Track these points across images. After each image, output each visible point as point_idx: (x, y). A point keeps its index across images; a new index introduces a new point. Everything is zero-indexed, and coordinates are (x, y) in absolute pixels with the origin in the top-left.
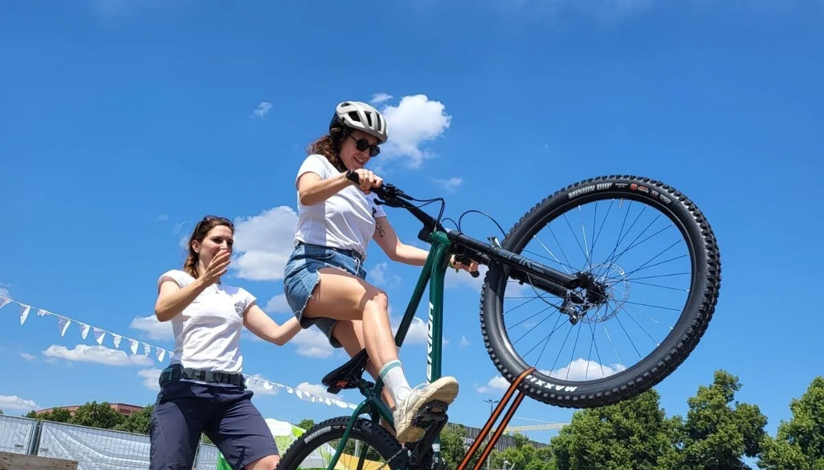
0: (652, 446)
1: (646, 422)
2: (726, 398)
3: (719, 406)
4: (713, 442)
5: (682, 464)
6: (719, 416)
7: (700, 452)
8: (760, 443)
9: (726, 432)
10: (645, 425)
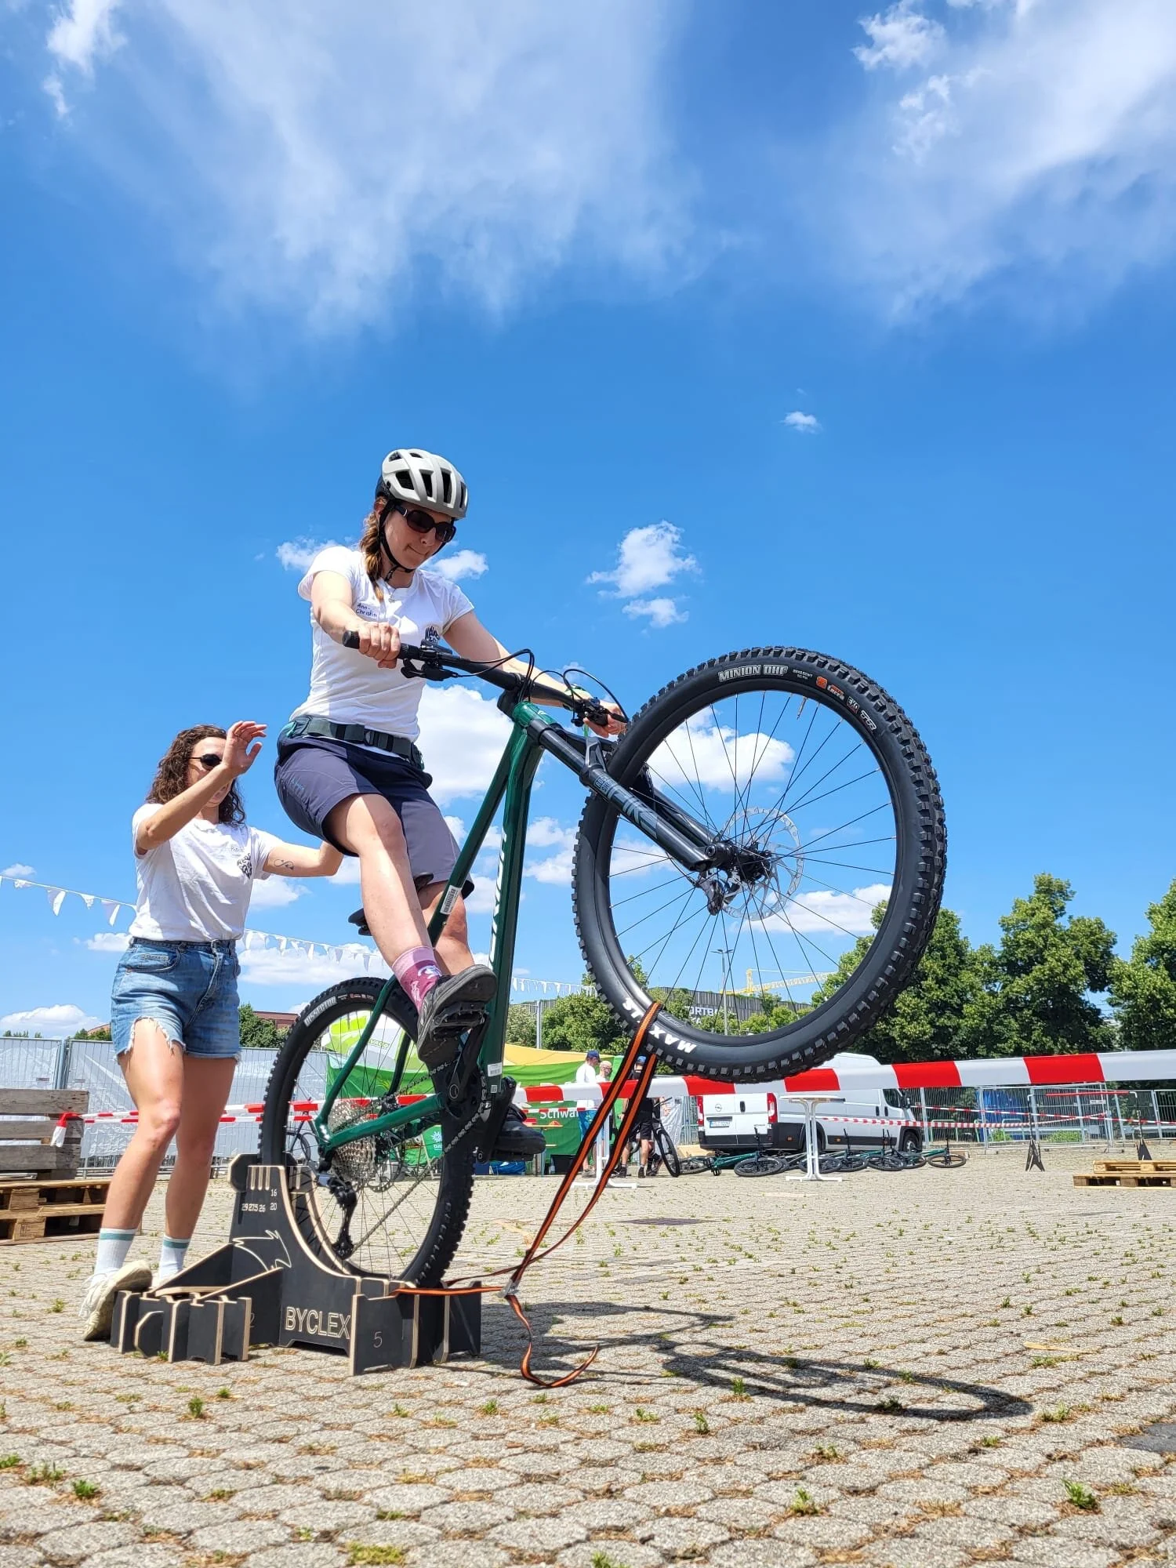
0: (955, 990)
1: (943, 957)
2: (1055, 912)
3: (1044, 925)
4: (1041, 976)
5: (999, 1012)
6: (1045, 939)
7: (1024, 992)
8: (1108, 972)
9: (1058, 960)
10: (941, 962)
